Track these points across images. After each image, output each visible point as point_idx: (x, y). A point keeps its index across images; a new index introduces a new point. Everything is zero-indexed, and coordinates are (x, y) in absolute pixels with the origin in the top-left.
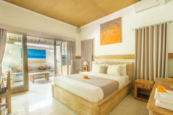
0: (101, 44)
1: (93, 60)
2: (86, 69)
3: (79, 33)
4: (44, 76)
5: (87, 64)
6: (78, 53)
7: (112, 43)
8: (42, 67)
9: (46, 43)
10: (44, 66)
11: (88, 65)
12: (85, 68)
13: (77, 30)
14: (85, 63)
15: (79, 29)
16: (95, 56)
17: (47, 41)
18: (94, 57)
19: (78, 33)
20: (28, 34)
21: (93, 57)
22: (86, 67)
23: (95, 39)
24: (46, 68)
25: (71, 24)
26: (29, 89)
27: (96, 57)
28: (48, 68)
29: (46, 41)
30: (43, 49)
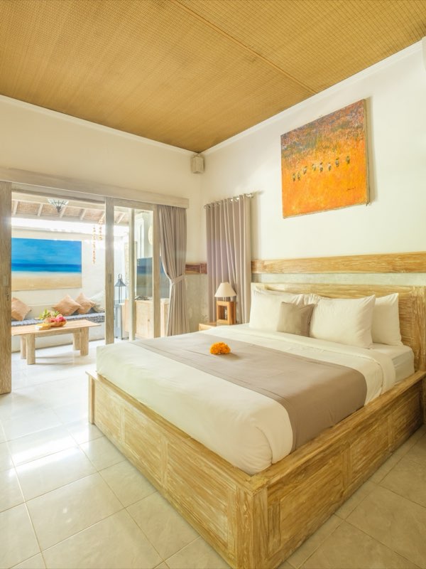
0: (287, 213)
1: (253, 278)
2: (228, 312)
3: (198, 176)
4: (71, 337)
5: (232, 294)
6: (196, 250)
7: (331, 208)
8: (67, 303)
9: (83, 216)
10: (74, 302)
11: (235, 297)
12: (222, 309)
13: (192, 166)
14: (222, 291)
15: (202, 159)
16: (263, 262)
17: (86, 210)
18: (258, 265)
19: (197, 173)
20: (15, 184)
21: (252, 265)
22: (227, 304)
23: (260, 193)
24: (83, 308)
25: (168, 141)
26: (10, 388)
27: (265, 267)
28: (89, 309)
29: (82, 211)
30: (72, 239)
